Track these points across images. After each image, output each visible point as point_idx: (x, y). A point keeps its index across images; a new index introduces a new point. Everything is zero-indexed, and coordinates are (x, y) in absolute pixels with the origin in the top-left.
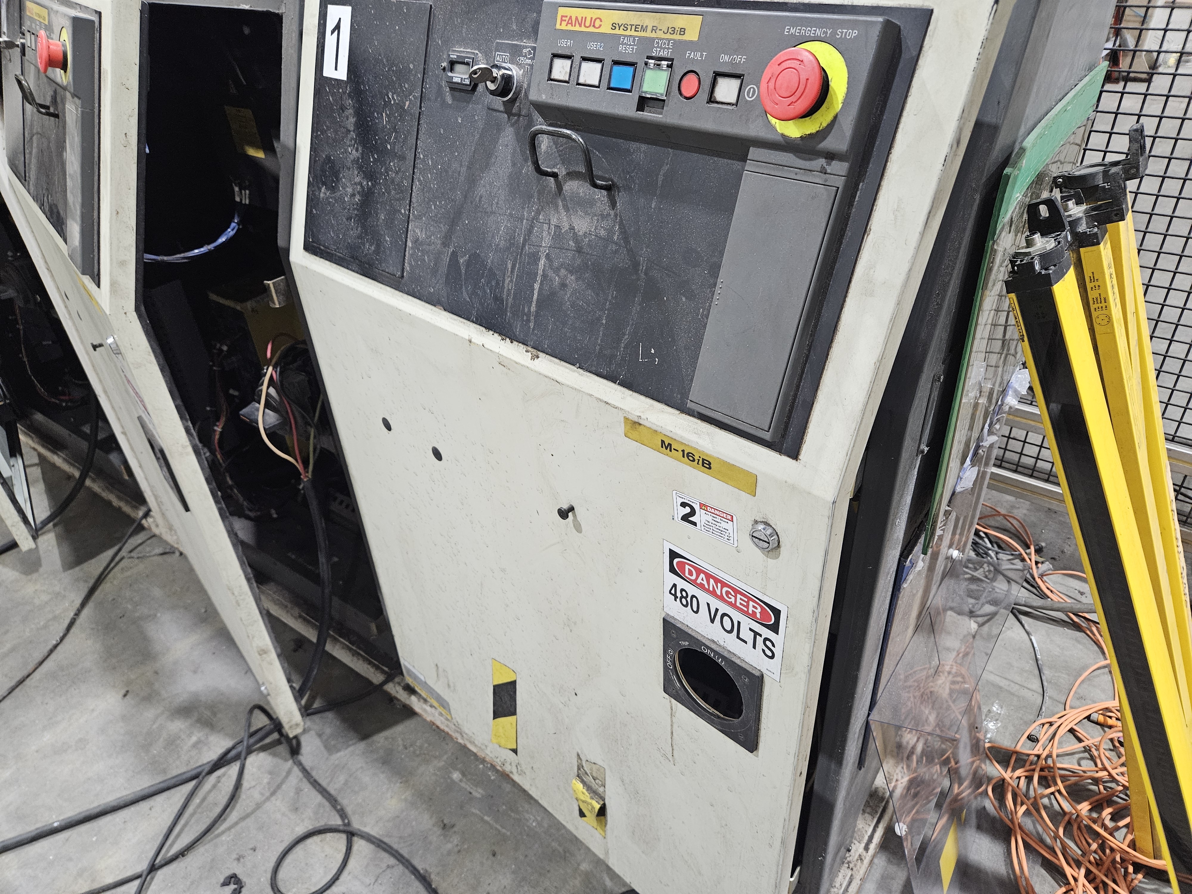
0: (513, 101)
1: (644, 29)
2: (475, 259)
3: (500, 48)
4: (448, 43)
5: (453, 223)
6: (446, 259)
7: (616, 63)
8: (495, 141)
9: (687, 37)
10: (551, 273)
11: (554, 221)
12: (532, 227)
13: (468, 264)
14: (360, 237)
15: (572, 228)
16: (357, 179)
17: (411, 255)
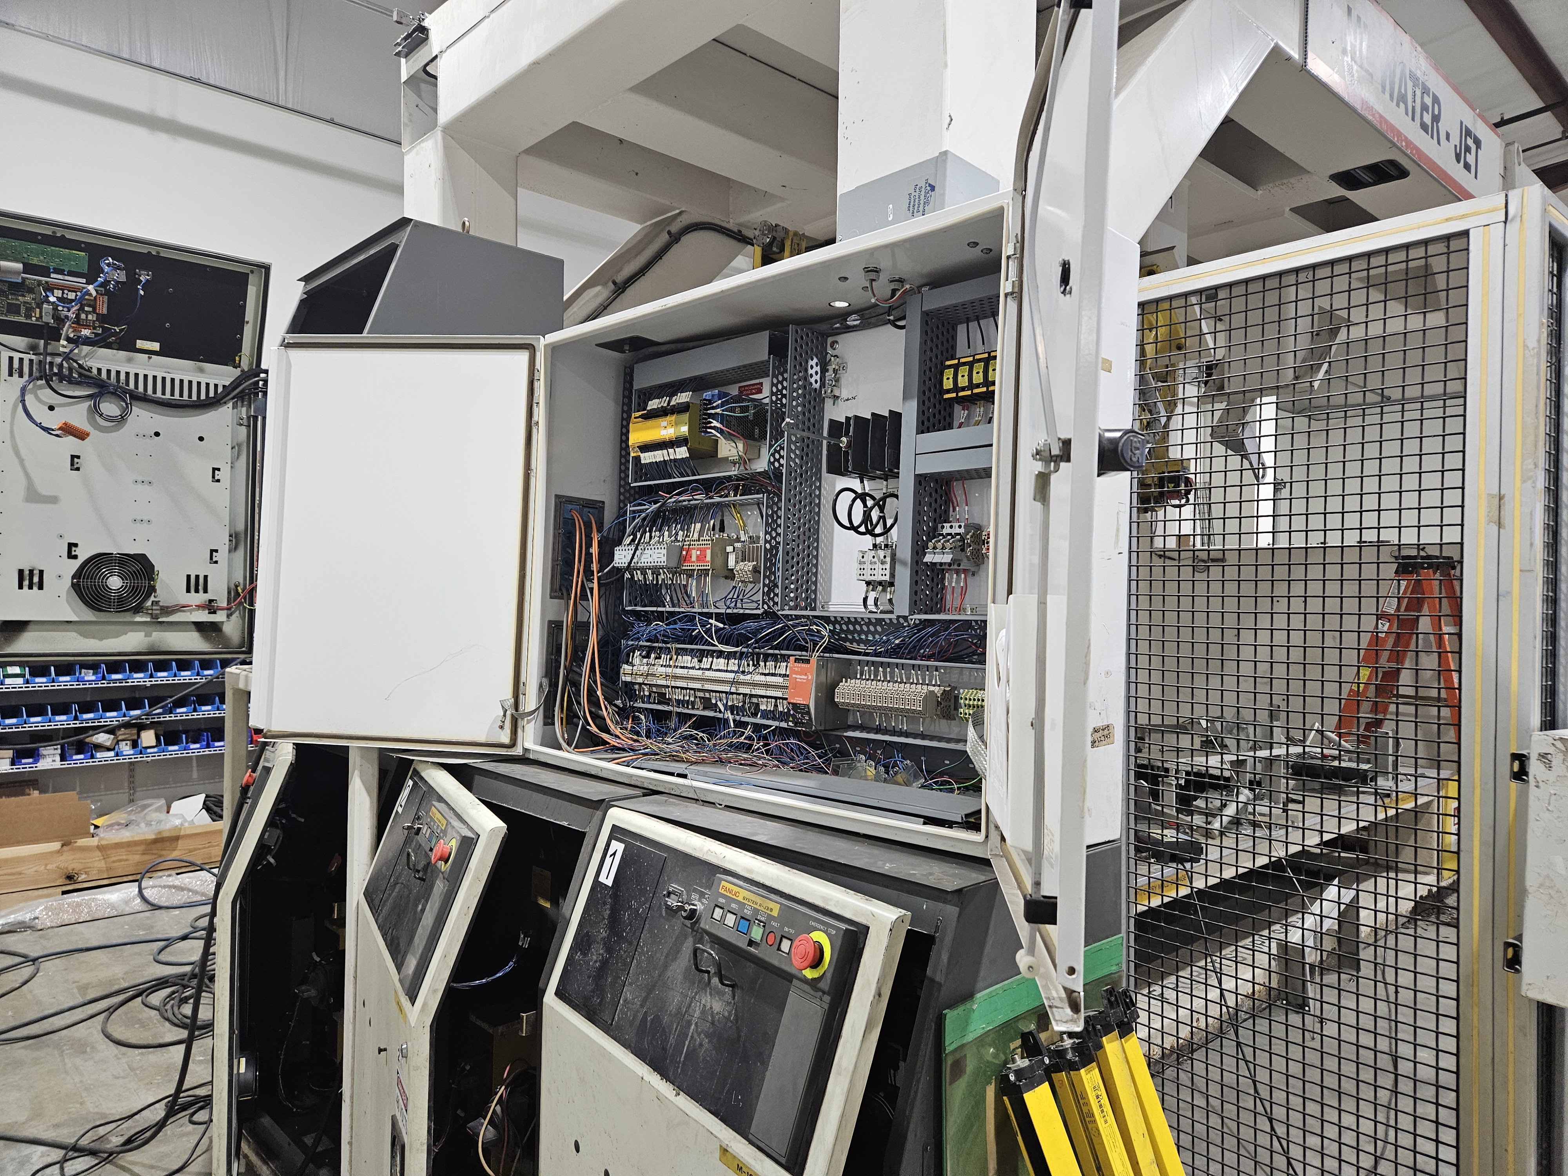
0: (696, 922)
1: (756, 904)
2: (657, 1019)
3: (695, 890)
4: (670, 880)
5: (650, 991)
6: (640, 1016)
7: (742, 918)
8: (682, 944)
9: (772, 914)
10: (695, 1036)
11: (703, 1001)
12: (691, 1002)
13: (652, 1020)
14: (593, 991)
15: (711, 1008)
16: (601, 952)
17: (621, 1010)
